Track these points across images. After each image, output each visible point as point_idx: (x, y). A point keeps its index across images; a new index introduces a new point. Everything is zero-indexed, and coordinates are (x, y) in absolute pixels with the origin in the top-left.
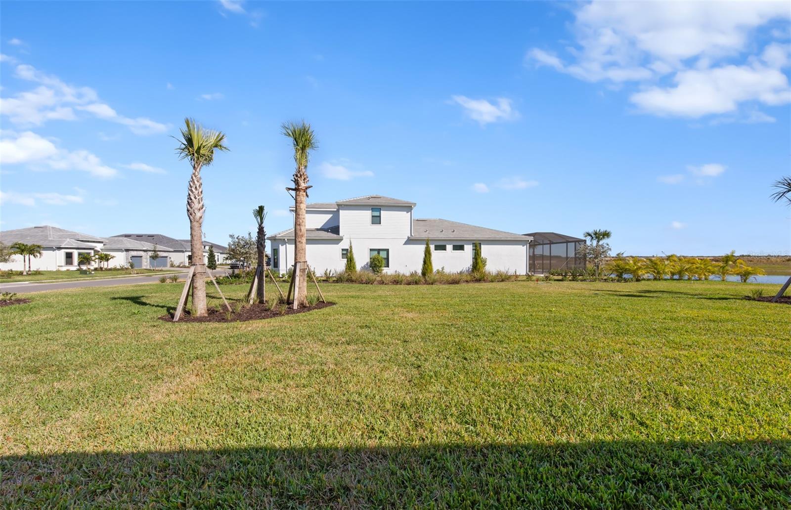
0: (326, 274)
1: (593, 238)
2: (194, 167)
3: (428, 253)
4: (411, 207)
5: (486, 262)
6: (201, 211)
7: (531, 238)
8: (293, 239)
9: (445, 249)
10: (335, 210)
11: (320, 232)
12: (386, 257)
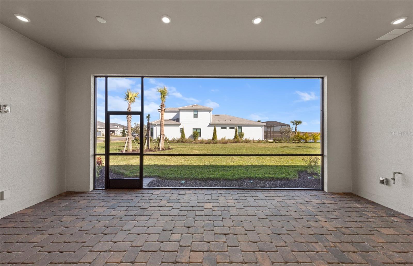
0: (173, 139)
1: (294, 124)
2: (129, 104)
3: (215, 131)
4: (211, 110)
5: (244, 134)
6: (131, 118)
7: (265, 124)
8: (159, 124)
9: (226, 129)
10: (178, 111)
11: (171, 121)
12: (200, 132)
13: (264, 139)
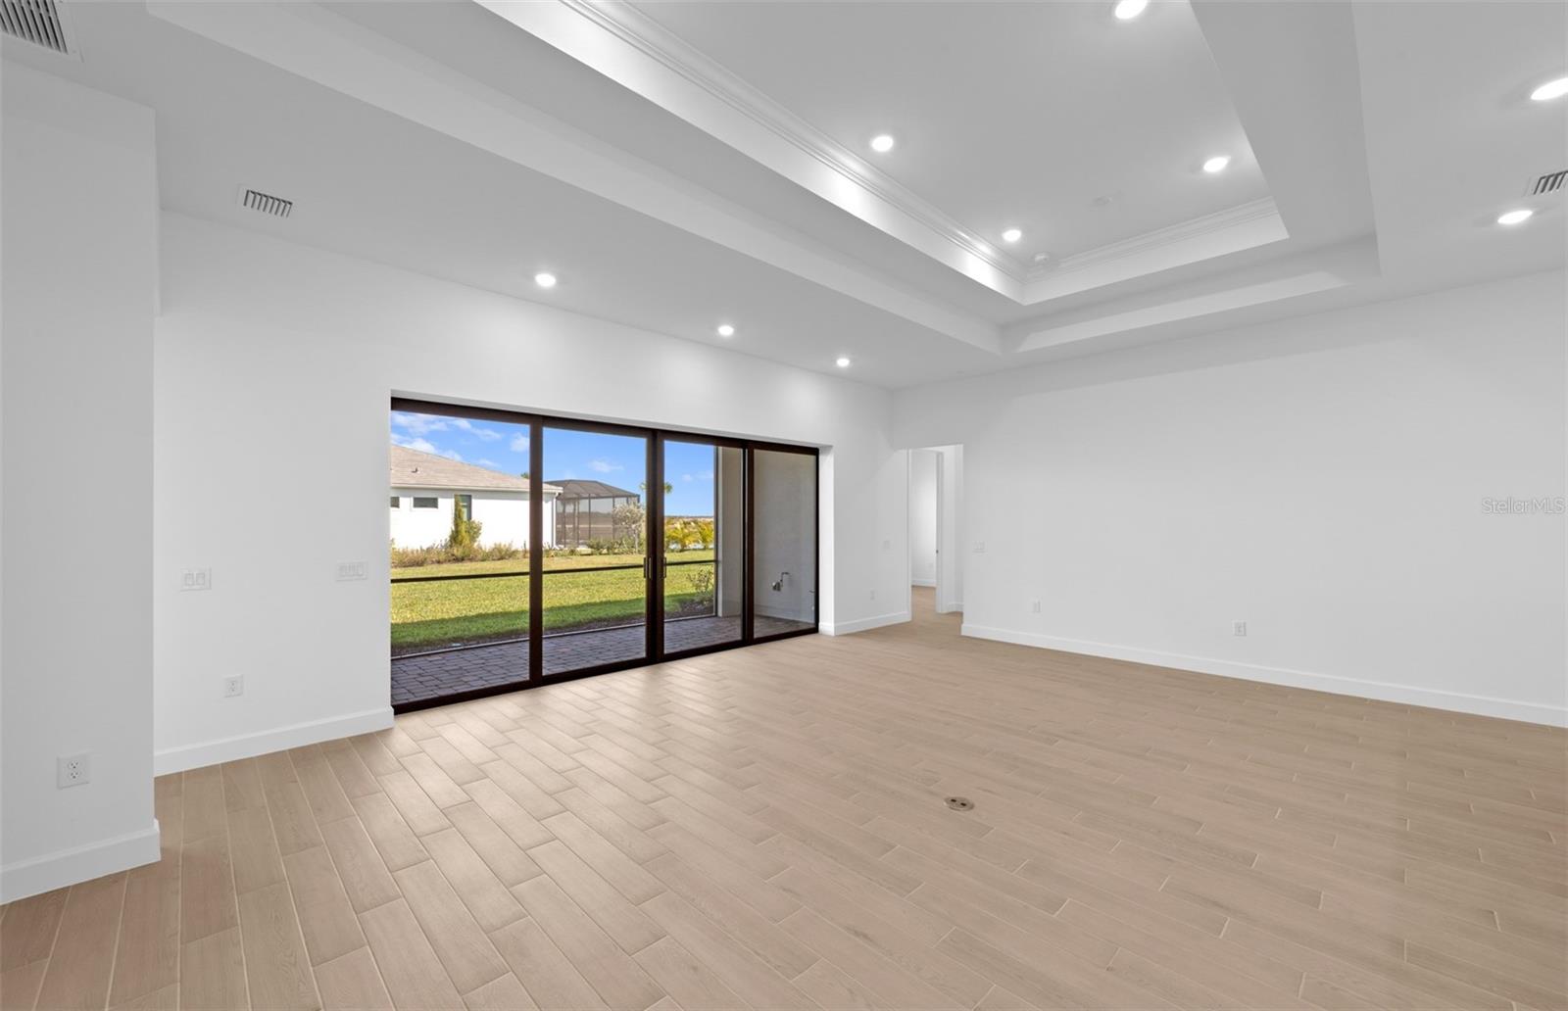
5: (480, 529)
7: (560, 490)
9: (403, 506)
13: (557, 543)
